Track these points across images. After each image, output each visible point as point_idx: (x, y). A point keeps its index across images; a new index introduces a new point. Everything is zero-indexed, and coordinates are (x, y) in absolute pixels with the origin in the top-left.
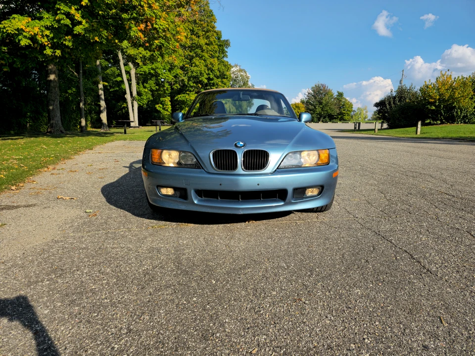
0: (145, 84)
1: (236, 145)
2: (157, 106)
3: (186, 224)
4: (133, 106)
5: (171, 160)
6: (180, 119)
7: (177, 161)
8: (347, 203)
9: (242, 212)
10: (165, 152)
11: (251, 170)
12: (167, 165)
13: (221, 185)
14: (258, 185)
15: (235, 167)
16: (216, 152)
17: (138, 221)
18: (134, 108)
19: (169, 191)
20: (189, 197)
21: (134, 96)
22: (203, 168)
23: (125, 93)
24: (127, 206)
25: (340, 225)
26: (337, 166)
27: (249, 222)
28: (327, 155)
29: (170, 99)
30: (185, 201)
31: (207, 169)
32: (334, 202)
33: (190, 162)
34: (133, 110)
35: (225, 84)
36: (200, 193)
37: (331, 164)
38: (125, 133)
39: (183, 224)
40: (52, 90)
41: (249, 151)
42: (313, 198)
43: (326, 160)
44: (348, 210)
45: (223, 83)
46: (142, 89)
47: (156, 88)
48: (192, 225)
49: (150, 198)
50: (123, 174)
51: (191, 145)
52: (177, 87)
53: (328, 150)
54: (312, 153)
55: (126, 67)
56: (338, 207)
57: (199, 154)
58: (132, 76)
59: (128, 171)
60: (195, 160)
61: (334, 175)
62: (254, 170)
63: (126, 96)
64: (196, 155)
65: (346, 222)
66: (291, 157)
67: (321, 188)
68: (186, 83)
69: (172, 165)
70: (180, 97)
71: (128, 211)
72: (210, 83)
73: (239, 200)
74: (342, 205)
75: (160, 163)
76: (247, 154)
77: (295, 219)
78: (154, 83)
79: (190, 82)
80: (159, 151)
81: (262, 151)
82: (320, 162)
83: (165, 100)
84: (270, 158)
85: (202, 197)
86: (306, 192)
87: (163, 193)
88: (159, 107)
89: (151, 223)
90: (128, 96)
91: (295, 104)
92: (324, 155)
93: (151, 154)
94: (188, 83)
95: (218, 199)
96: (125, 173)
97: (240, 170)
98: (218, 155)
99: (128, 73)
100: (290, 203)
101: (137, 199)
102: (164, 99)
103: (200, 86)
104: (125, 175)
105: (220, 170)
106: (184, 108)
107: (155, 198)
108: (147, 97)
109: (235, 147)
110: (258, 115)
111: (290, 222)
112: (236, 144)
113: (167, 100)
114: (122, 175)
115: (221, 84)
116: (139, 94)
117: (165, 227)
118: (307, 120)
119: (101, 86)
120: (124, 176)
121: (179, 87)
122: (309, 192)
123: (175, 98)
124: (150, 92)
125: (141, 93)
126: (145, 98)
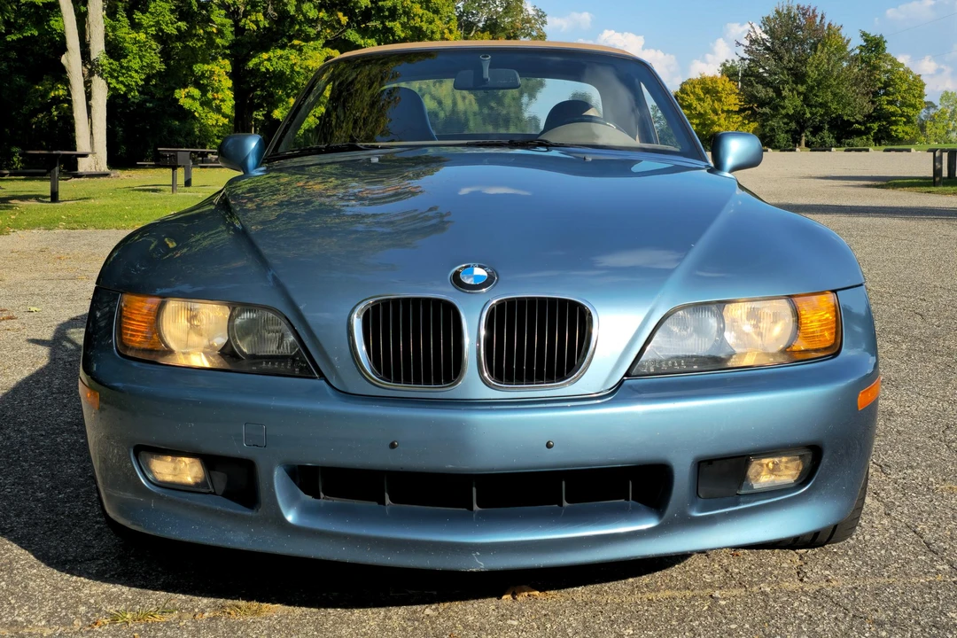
0: (138, 15)
1: (457, 280)
2: (180, 94)
3: (255, 605)
4: (89, 96)
5: (194, 339)
6: (251, 161)
7: (220, 341)
8: (922, 502)
9: (480, 564)
10: (173, 305)
11: (520, 380)
12: (181, 361)
13: (392, 446)
14: (549, 446)
15: (451, 368)
16: (375, 307)
17: (57, 589)
18: (93, 102)
19: (187, 471)
20: (263, 495)
21: (93, 56)
22: (322, 376)
23: (62, 48)
24: (24, 518)
25: (895, 610)
26: (872, 360)
27: (514, 595)
28: (829, 316)
29: (229, 68)
30: (248, 513)
31: (338, 377)
32: (868, 500)
33: (272, 349)
34: (89, 108)
35: (436, 12)
36: (308, 479)
37: (846, 352)
38: (54, 197)
39: (242, 603)
41: (511, 302)
42: (776, 498)
43: (828, 337)
44: (928, 536)
45: (428, 8)
46: (125, 33)
47: (178, 29)
48: (279, 609)
49: (108, 497)
50: (26, 373)
51: (275, 279)
52: (256, 22)
53: (831, 297)
54: (768, 308)
56: (885, 521)
57: (309, 316)
59: (43, 362)
60: (292, 338)
61: (862, 400)
62: (530, 380)
63: (64, 60)
64: (297, 321)
65: (922, 594)
66: (683, 324)
67: (809, 455)
68: (292, 9)
69: (199, 360)
70: (268, 60)
71: (24, 542)
72: (380, 9)
73: (471, 508)
74: (902, 514)
75: (151, 351)
76: (501, 317)
77: (708, 578)
78: (172, 11)
79: (306, 7)
80: (152, 303)
81: (563, 302)
82: (801, 345)
83: (212, 73)
84: (596, 332)
85: (317, 497)
86: (752, 471)
87: (160, 478)
88: (188, 96)
89: (111, 599)
90: (72, 60)
91: (702, 81)
92: (818, 314)
93: (121, 316)
94: (299, 9)
95: (382, 502)
96: (33, 370)
97: (473, 382)
98: (381, 318)
100: (686, 523)
101: (66, 484)
102: (206, 67)
103: (344, 20)
104: (31, 377)
105: (392, 385)
106: (280, 100)
107: (129, 496)
108: (145, 59)
109: (452, 289)
110: (548, 145)
111: (688, 594)
112: (457, 274)
113: (220, 71)
114: (19, 378)
115: (420, 12)
116: (114, 49)
117: (167, 617)
118: (742, 160)
120: (26, 381)
121: (264, 23)
122: (764, 475)
123: (251, 64)
124: (154, 44)
125: (123, 49)
126: (136, 64)
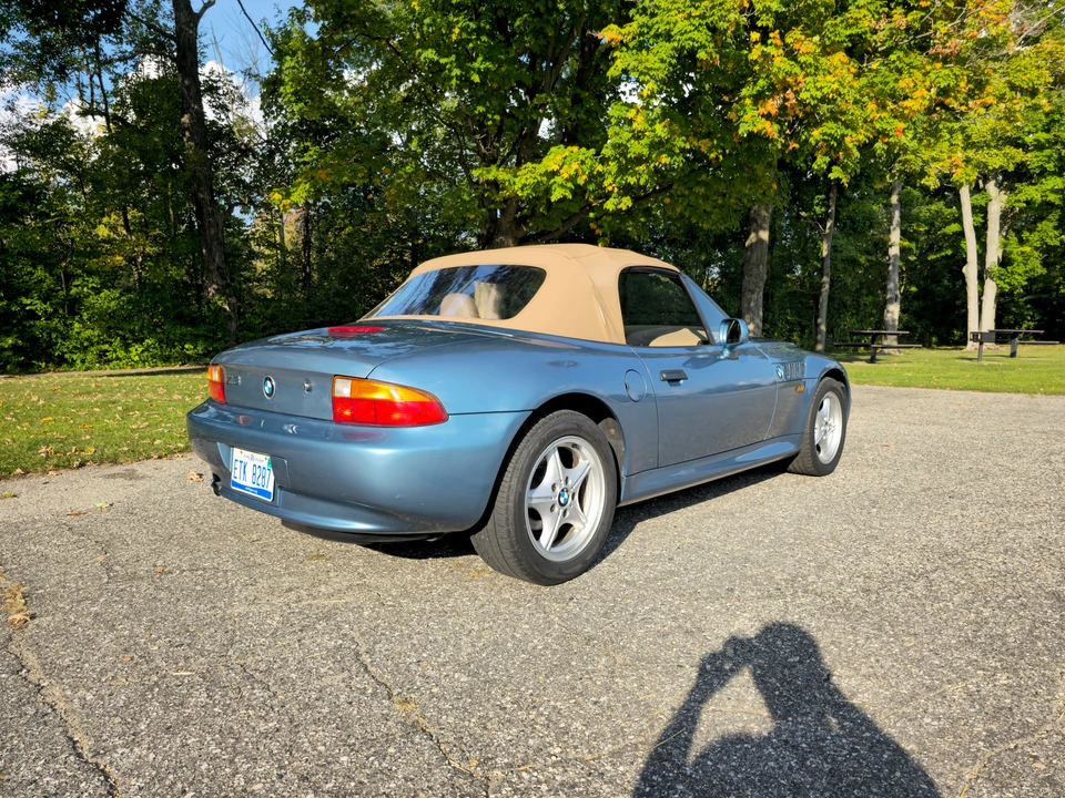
0: (1025, 234)
4: (981, 294)
18: (984, 298)
21: (987, 266)
23: (965, 262)
34: (980, 301)
40: (752, 270)
46: (1016, 250)
55: (976, 196)
58: (990, 217)
63: (964, 270)
78: (1056, 228)
90: (971, 271)
99: (981, 210)
116: (1005, 262)
119: (894, 251)
124: (1036, 254)
125: (1010, 259)
126: (1021, 269)
